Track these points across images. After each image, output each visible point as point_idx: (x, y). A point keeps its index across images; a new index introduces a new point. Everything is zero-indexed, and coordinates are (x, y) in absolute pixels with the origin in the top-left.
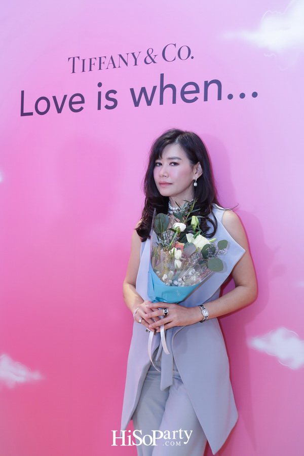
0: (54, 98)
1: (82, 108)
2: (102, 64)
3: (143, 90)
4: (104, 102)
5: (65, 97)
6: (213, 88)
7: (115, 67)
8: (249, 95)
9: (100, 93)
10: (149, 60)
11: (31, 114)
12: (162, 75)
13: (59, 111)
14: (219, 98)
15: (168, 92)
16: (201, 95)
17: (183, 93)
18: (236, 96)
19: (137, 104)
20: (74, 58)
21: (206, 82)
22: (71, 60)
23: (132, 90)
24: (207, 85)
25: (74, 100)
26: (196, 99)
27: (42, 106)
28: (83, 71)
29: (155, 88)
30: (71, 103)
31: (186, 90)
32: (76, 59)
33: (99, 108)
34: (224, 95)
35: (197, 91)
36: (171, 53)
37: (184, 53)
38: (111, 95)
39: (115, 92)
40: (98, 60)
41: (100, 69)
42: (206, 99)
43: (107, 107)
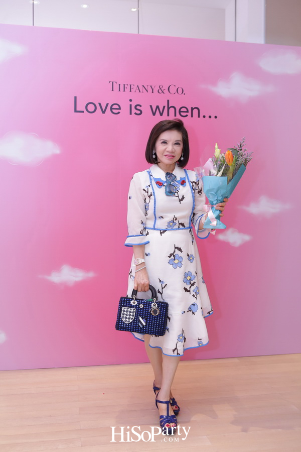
0: (100, 104)
1: (119, 113)
2: (132, 89)
3: (158, 107)
4: (134, 111)
5: (107, 104)
6: (195, 111)
7: (140, 92)
8: (213, 117)
9: (131, 105)
10: (160, 91)
11: (83, 112)
12: (168, 101)
13: (104, 112)
14: (199, 117)
15: (172, 110)
16: (189, 114)
17: (180, 112)
18: (207, 117)
19: (154, 114)
20: (113, 82)
21: (192, 108)
22: (111, 83)
23: (151, 106)
24: (192, 109)
25: (114, 107)
26: (187, 116)
27: (91, 108)
28: (119, 91)
29: (164, 107)
30: (111, 109)
31: (182, 110)
32: (114, 83)
33: (131, 114)
34: (201, 115)
35: (187, 112)
36: (173, 90)
37: (180, 91)
38: (138, 107)
39: (140, 106)
40: (129, 86)
41: (131, 91)
42: (192, 116)
43: (136, 114)
